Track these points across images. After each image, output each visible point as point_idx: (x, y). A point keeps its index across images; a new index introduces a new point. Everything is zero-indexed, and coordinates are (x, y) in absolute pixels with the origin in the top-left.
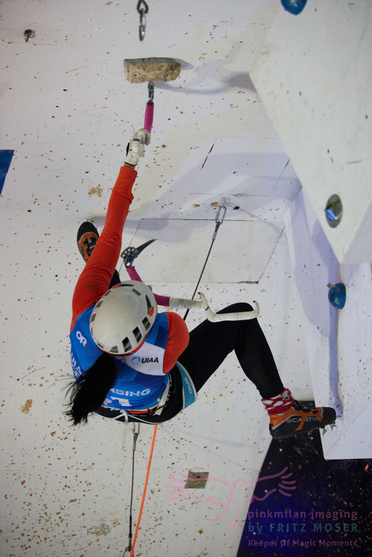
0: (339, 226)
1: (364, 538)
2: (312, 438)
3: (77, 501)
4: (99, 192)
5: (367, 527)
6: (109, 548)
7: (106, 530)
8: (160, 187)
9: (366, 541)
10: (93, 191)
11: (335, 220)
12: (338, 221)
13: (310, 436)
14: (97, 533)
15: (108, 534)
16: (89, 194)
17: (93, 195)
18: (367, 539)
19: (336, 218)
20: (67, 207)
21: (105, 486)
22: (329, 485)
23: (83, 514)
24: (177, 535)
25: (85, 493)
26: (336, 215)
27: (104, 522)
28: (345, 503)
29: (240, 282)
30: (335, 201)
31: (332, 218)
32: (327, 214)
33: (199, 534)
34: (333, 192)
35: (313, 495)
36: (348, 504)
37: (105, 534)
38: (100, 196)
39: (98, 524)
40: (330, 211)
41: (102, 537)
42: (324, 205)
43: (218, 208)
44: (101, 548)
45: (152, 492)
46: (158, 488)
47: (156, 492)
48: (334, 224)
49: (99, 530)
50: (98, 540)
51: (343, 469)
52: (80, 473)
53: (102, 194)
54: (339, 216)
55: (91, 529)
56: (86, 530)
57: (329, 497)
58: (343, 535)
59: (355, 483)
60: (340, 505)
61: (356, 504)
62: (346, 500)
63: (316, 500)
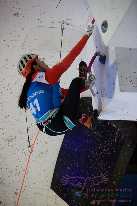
0: (106, 32)
1: (106, 149)
2: (89, 111)
3: (1, 129)
4: (18, 15)
5: (107, 145)
6: (12, 147)
7: (12, 140)
8: (40, 14)
9: (107, 150)
10: (15, 14)
11: (105, 30)
12: (106, 30)
13: (89, 110)
14: (8, 141)
15: (12, 142)
16: (14, 15)
17: (15, 16)
18: (107, 149)
19: (105, 29)
20: (5, 20)
21: (12, 124)
23: (4, 134)
24: (37, 143)
25: (5, 126)
26: (105, 28)
27: (11, 137)
28: (100, 136)
29: (67, 52)
30: (105, 23)
31: (103, 29)
32: (102, 28)
33: (45, 144)
34: (105, 20)
35: (88, 132)
36: (101, 136)
37: (11, 142)
38: (17, 16)
39: (9, 138)
40: (103, 27)
41: (10, 143)
42: (101, 24)
43: (61, 24)
44: (9, 147)
45: (30, 127)
46: (32, 126)
47: (31, 127)
48: (104, 31)
49: (9, 140)
50: (8, 144)
51: (100, 123)
52: (3, 118)
53: (18, 16)
54: (106, 29)
55: (6, 139)
56: (4, 139)
57: (94, 133)
58: (98, 147)
59: (104, 129)
60: (98, 136)
61: (104, 136)
62: (100, 135)
63: (89, 134)
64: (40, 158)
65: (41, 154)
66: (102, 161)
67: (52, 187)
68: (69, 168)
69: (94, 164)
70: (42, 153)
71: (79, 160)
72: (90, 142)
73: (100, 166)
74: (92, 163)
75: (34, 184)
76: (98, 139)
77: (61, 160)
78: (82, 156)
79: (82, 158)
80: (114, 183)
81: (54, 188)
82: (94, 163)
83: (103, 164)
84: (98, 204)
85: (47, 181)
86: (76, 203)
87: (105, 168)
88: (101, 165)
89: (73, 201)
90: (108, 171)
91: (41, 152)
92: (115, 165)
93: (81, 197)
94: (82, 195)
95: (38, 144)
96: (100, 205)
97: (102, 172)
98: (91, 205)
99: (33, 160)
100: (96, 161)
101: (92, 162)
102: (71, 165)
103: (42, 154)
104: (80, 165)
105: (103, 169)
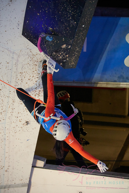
64: (10, 6)
66: (71, 6)
67: (23, 34)
68: (38, 14)
69: (62, 9)
70: (11, 1)
71: (48, 5)
73: (69, 11)
74: (61, 8)
75: (6, 31)
77: (30, 7)
78: (51, 2)
79: (51, 4)
80: (83, 26)
81: (26, 34)
82: (63, 8)
83: (72, 8)
84: (69, 47)
85: (18, 28)
86: (47, 48)
87: (74, 12)
88: (69, 10)
89: (45, 46)
90: (76, 15)
92: (83, 9)
93: (52, 41)
94: (53, 39)
96: (71, 48)
97: (71, 16)
98: (62, 48)
99: (3, 8)
100: (65, 6)
101: (61, 7)
102: (41, 11)
103: (11, 2)
104: (49, 11)
105: (72, 13)
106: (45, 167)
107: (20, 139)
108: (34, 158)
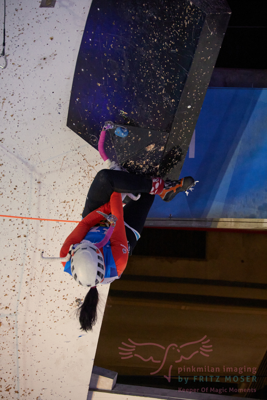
1: (169, 43)
5: (171, 35)
9: (170, 45)
18: (171, 43)
22: (144, 5)
28: (155, 17)
33: (50, 40)
35: (132, 12)
36: (157, 18)
45: (17, 10)
46: (20, 7)
47: (19, 11)
57: (144, 13)
58: (154, 40)
59: (162, 3)
60: (151, 19)
61: (163, 18)
62: (156, 15)
63: (135, 15)
64: (42, 68)
65: (43, 60)
66: (163, 67)
67: (69, 124)
68: (99, 85)
69: (147, 73)
70: (45, 59)
71: (117, 67)
72: (136, 31)
73: (160, 77)
74: (145, 72)
75: (35, 119)
76: (152, 24)
77: (83, 70)
78: (123, 60)
79: (124, 63)
80: (189, 107)
81: (74, 124)
82: (147, 71)
83: (165, 72)
84: (162, 150)
85: (59, 113)
86: (117, 151)
87: (170, 80)
88: (161, 75)
89: (113, 147)
90: (175, 86)
91: (43, 57)
92: (187, 73)
93: (127, 138)
94: (129, 134)
95: (36, 42)
96: (164, 150)
97: (165, 87)
98: (147, 152)
99: (28, 74)
100: (151, 67)
101: (143, 69)
102: (103, 78)
103: (45, 61)
104: (121, 78)
105: (166, 82)
106: (114, 390)
107: (64, 335)
108: (92, 373)
